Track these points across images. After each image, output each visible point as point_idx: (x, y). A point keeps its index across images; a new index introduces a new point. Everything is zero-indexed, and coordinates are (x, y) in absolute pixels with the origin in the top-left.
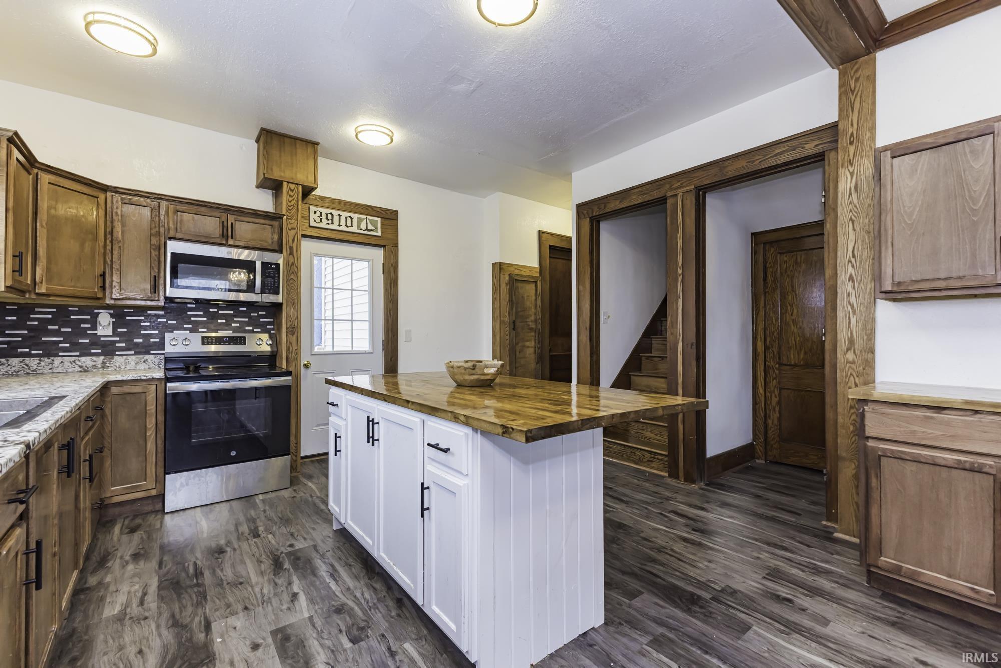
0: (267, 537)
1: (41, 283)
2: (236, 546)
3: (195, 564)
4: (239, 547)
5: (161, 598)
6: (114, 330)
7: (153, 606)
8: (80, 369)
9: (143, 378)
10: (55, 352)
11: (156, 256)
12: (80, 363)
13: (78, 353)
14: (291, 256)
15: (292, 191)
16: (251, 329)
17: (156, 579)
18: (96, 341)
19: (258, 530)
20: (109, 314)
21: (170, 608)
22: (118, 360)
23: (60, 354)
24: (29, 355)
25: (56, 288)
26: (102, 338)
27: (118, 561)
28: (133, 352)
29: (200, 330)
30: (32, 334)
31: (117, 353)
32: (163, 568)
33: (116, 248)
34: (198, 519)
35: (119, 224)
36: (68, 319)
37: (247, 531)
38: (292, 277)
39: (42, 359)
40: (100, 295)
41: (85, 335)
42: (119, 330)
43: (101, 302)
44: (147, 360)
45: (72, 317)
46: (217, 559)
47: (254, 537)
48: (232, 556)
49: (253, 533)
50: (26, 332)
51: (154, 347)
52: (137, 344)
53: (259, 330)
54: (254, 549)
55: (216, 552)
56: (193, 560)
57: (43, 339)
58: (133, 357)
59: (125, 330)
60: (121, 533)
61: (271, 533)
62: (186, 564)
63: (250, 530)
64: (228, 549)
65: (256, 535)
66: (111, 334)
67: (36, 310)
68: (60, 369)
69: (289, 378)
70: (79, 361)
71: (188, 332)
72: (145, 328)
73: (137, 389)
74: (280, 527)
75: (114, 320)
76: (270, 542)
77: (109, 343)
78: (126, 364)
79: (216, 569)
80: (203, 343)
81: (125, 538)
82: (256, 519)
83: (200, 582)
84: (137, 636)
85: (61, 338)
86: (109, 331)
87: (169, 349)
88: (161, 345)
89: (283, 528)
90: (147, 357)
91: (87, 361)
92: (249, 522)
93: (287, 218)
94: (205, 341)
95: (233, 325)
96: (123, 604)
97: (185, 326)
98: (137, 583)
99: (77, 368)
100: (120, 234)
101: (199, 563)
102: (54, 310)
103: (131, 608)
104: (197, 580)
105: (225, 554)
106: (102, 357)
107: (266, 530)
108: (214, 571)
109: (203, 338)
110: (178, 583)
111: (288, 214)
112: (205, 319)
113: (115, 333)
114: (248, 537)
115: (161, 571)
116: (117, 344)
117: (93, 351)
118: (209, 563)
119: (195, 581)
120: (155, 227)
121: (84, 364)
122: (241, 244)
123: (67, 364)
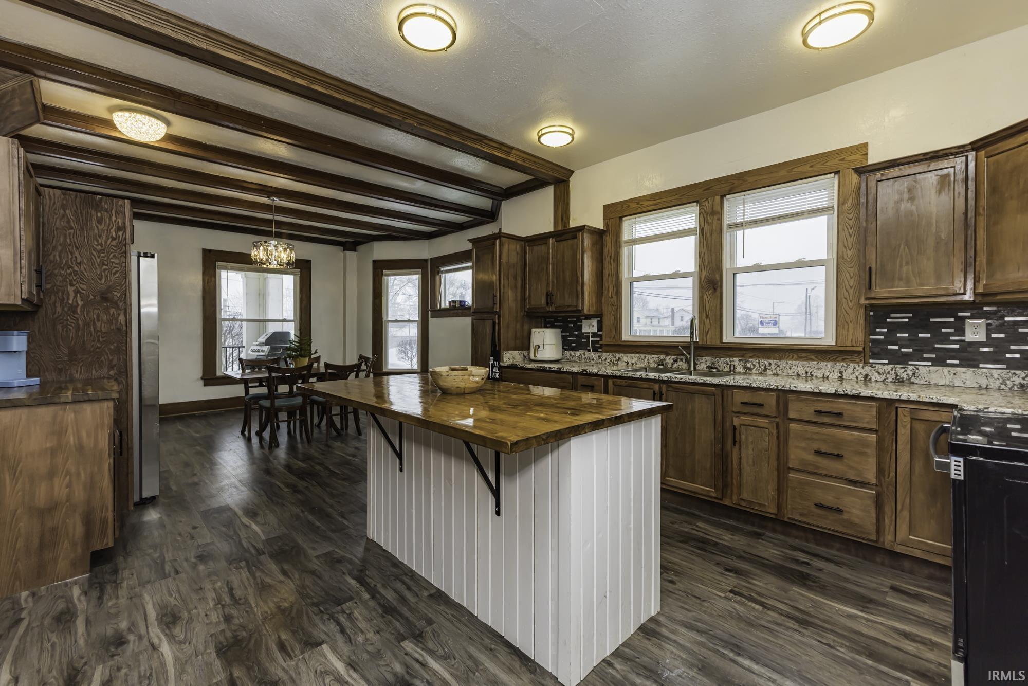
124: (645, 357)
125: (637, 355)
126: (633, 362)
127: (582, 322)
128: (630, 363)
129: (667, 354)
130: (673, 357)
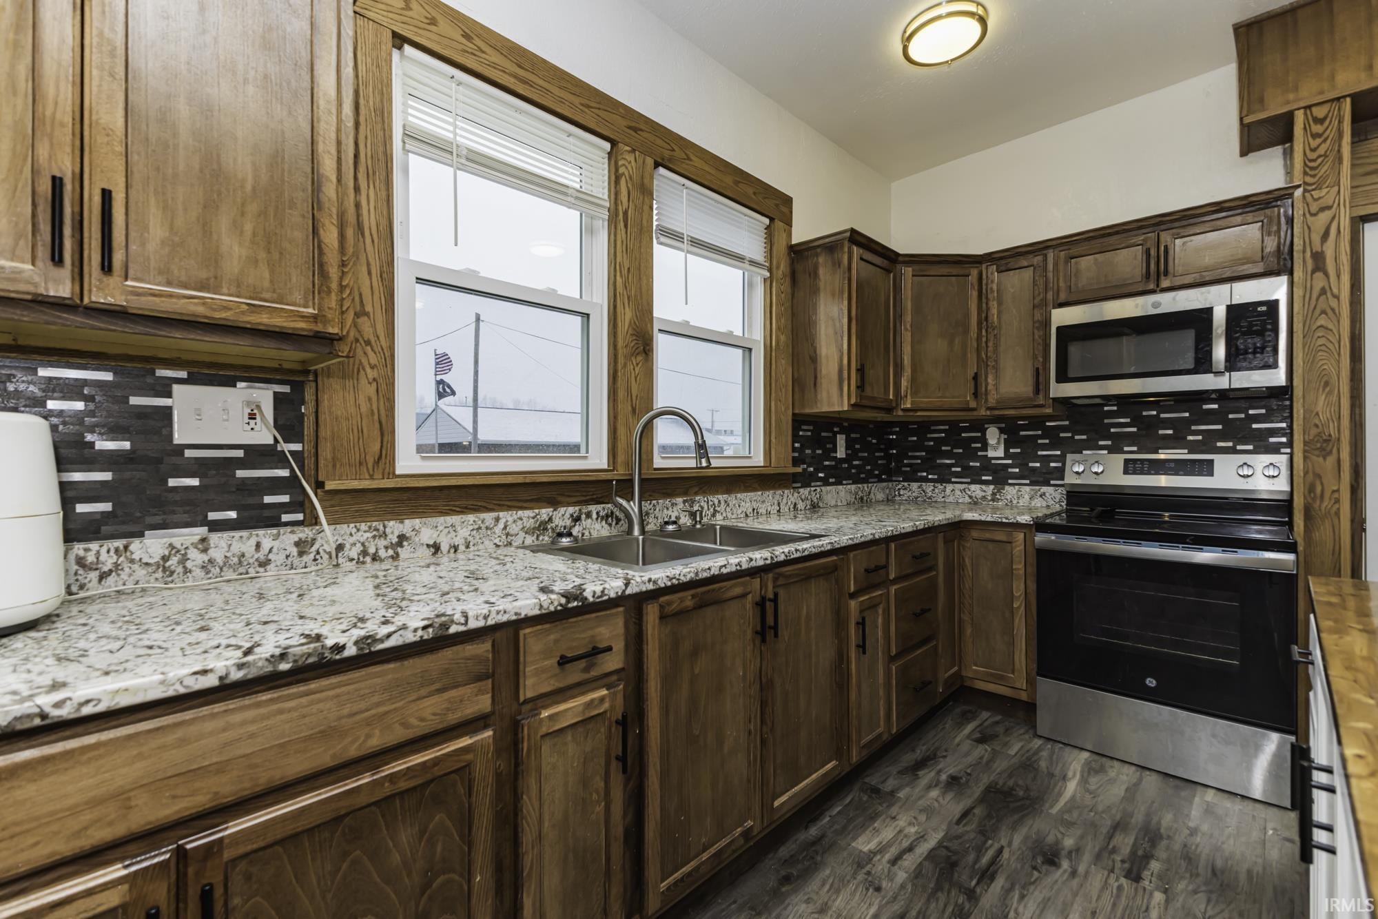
0: (1151, 894)
1: (906, 396)
2: (1081, 869)
3: (1000, 851)
4: (1087, 873)
5: (918, 874)
6: (1006, 450)
7: (901, 876)
8: (970, 501)
9: (1004, 520)
10: (947, 477)
11: (1040, 337)
12: (969, 493)
13: (969, 480)
14: (1319, 275)
15: (1320, 121)
16: (1230, 444)
17: (940, 835)
18: (988, 465)
19: (1148, 863)
20: (999, 428)
21: (911, 901)
22: (1010, 491)
23: (953, 480)
24: (926, 480)
25: (924, 401)
26: (993, 462)
27: (933, 774)
28: (1028, 482)
29: (1126, 449)
30: (929, 456)
31: (1010, 481)
32: (961, 826)
33: (991, 337)
34: (1070, 774)
35: (995, 303)
36: (958, 438)
37: (1126, 851)
38: (1322, 321)
39: (936, 485)
40: (973, 404)
41: (976, 458)
42: (1011, 451)
43: (975, 413)
44: (1044, 494)
45: (963, 435)
46: (1035, 868)
47: (1128, 875)
48: (1060, 882)
49: (1132, 864)
50: (924, 454)
51: (1054, 476)
52: (1034, 469)
53: (1251, 447)
54: (1107, 900)
55: (1044, 854)
56: (1004, 842)
57: (938, 461)
58: (1028, 488)
59: (1019, 450)
60: (968, 737)
61: (1165, 891)
62: (990, 842)
63: (1133, 853)
64: (1065, 864)
65: (1135, 876)
66: (1003, 456)
67: (933, 428)
68: (951, 499)
69: (1290, 557)
70: (969, 490)
71: (1106, 452)
72: (1044, 447)
73: (1000, 536)
74: (1195, 892)
75: (1006, 437)
76: (1147, 910)
77: (1001, 468)
78: (1018, 498)
79: (1017, 887)
80: (1126, 472)
81: (967, 745)
82: (1161, 838)
83: (978, 890)
84: (849, 907)
85: (953, 461)
86: (1000, 453)
87: (1070, 479)
88: (1060, 473)
89: (1202, 897)
90: (1044, 489)
91: (976, 490)
92: (1145, 835)
93: (1305, 191)
94: (1131, 467)
95: (1190, 438)
96: (881, 843)
97: (1101, 443)
98: (919, 824)
99: (967, 500)
100: (996, 316)
101: (1006, 854)
102: (947, 427)
103: (882, 857)
104: (978, 883)
105: (1053, 868)
106: (992, 487)
107: (1160, 877)
108: (1011, 889)
109: (1126, 461)
110: (954, 865)
111: (1308, 179)
112: (1134, 429)
113: (1007, 456)
114: (1118, 865)
115: (956, 827)
116: (1010, 470)
117: (984, 478)
118: (1019, 866)
119: (974, 883)
120: (1039, 294)
121: (973, 495)
122: (1188, 280)
123: (958, 492)
124: (497, 519)
125: (471, 518)
126: (459, 541)
127: (169, 395)
128: (444, 547)
129: (554, 503)
130: (571, 510)
